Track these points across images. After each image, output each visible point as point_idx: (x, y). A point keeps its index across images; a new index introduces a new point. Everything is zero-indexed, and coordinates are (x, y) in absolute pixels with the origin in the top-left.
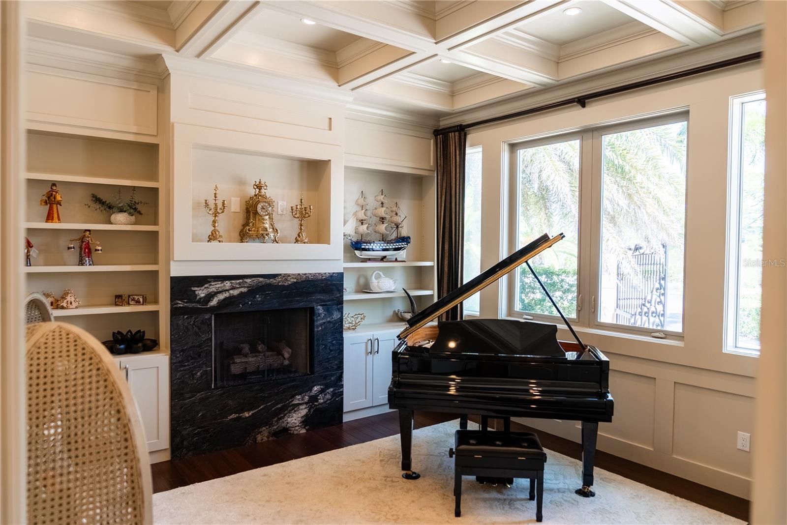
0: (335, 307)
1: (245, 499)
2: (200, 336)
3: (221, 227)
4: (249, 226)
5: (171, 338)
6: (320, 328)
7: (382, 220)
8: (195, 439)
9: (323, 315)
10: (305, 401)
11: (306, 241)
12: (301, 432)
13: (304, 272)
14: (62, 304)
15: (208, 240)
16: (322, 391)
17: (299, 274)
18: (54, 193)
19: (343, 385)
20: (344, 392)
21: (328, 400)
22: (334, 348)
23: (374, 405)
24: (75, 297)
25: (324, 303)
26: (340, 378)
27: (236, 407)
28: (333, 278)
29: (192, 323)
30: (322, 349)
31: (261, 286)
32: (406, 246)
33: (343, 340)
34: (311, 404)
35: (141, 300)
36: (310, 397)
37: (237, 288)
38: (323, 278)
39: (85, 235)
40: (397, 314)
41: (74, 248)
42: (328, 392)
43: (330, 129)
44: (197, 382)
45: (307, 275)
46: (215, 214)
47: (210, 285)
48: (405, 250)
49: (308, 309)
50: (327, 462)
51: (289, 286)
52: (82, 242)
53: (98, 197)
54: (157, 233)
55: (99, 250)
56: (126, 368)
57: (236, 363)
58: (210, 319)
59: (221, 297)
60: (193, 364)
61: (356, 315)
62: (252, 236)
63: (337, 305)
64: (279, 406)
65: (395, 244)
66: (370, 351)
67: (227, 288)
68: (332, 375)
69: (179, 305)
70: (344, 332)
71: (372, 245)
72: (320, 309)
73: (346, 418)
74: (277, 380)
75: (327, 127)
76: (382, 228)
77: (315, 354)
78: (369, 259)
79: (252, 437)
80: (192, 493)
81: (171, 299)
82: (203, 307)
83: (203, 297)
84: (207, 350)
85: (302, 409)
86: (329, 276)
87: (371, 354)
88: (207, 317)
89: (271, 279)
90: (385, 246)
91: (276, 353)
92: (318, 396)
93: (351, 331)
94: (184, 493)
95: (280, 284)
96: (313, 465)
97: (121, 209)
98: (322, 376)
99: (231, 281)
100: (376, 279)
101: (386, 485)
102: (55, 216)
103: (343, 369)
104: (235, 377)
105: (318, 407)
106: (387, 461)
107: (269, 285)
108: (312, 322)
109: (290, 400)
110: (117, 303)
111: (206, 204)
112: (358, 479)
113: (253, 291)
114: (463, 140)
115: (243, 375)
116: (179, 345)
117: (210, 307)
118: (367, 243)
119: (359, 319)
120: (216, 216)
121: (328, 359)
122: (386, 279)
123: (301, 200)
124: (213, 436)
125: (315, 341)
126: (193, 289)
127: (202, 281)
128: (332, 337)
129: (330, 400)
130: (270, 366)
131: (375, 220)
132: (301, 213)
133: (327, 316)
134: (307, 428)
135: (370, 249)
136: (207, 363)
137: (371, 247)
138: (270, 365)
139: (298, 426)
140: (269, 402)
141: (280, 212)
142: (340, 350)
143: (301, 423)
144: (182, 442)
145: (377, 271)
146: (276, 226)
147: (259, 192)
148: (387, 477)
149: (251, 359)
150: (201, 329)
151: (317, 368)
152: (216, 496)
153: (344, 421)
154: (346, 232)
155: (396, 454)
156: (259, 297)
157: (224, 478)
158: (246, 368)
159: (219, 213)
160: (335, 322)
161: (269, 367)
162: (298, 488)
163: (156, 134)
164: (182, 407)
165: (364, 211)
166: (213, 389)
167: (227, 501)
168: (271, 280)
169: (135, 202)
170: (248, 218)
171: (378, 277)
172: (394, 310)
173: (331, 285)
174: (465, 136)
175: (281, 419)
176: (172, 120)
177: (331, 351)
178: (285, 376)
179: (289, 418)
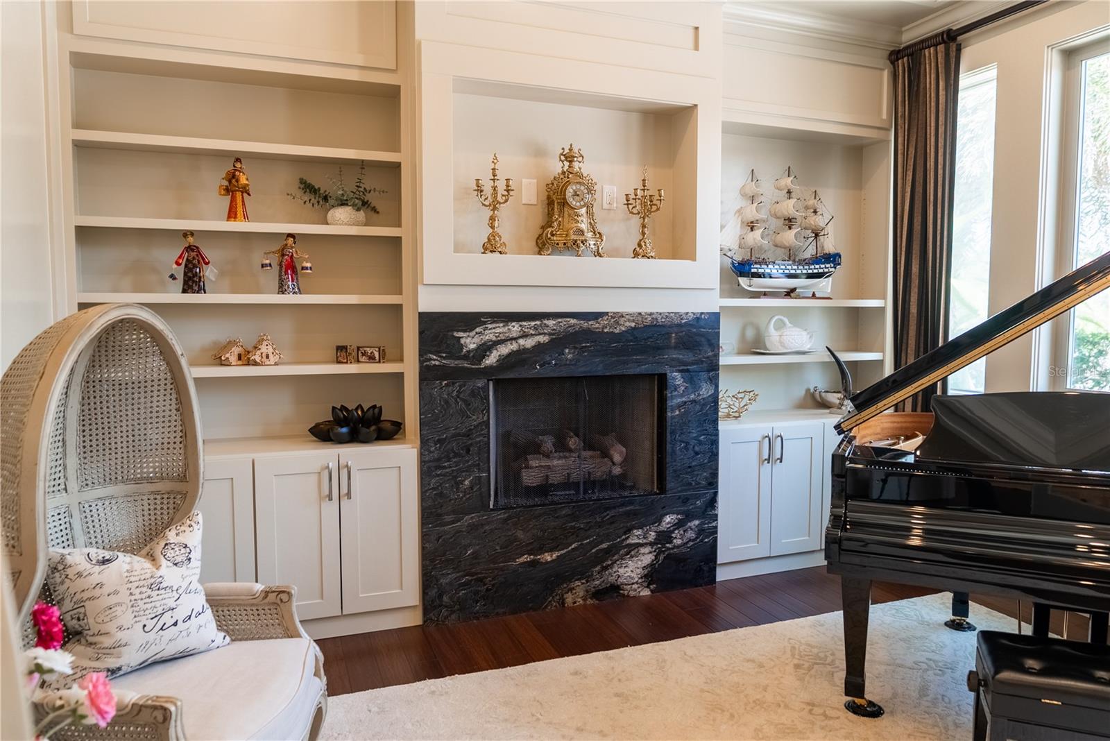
0: (704, 375)
1: (538, 719)
2: (468, 417)
3: (506, 230)
4: (553, 227)
5: (420, 419)
6: (677, 413)
7: (789, 222)
8: (461, 594)
9: (683, 388)
10: (650, 539)
11: (652, 254)
12: (641, 594)
13: (649, 311)
14: (253, 358)
15: (483, 251)
16: (679, 524)
17: (640, 314)
18: (237, 173)
19: (716, 515)
20: (719, 527)
21: (690, 540)
22: (702, 448)
23: (772, 555)
24: (274, 346)
25: (685, 368)
26: (712, 502)
27: (531, 543)
28: (702, 323)
29: (455, 394)
30: (680, 450)
31: (572, 334)
32: (833, 269)
33: (717, 435)
34: (659, 546)
35: (377, 355)
36: (659, 534)
37: (532, 335)
38: (683, 321)
39: (286, 245)
40: (813, 396)
41: (270, 265)
42: (690, 527)
43: (696, 48)
44: (464, 496)
45: (654, 316)
46: (495, 206)
47: (486, 329)
48: (830, 278)
49: (656, 377)
50: (691, 657)
51: (622, 334)
52: (283, 255)
53: (308, 182)
54: (399, 239)
55: (307, 268)
56: (347, 466)
57: (532, 468)
58: (486, 389)
59: (504, 350)
60: (456, 466)
61: (739, 393)
62: (558, 244)
63: (709, 371)
64: (604, 546)
65: (813, 267)
66: (767, 457)
67: (515, 335)
68: (697, 497)
69: (433, 362)
70: (719, 422)
71: (770, 266)
72: (677, 378)
73: (722, 575)
74: (601, 500)
75: (691, 44)
76: (789, 237)
77: (668, 459)
78: (765, 294)
79: (558, 597)
80: (447, 693)
81: (420, 351)
82: (473, 367)
83: (473, 350)
84: (480, 441)
85: (644, 554)
86: (693, 320)
87: (769, 462)
88: (480, 383)
89: (590, 321)
90: (793, 269)
91: (599, 452)
92: (673, 532)
93: (733, 421)
94: (433, 693)
95: (606, 331)
96: (664, 661)
97: (341, 200)
98: (680, 497)
99: (520, 323)
100: (776, 329)
101: (813, 723)
102: (240, 209)
103: (717, 487)
104: (530, 491)
105: (672, 551)
106: (810, 669)
107: (588, 332)
108: (662, 400)
109: (624, 537)
110: (340, 359)
111: (478, 186)
112: (754, 702)
113: (559, 341)
114: (953, 60)
115: (544, 489)
116: (434, 430)
117: (485, 367)
118: (760, 263)
119: (746, 400)
120: (494, 210)
121: (690, 467)
122: (794, 329)
123: (644, 180)
124: (491, 589)
125: (668, 434)
126: (456, 334)
127: (471, 321)
128: (699, 429)
129: (694, 540)
130: (589, 476)
131: (775, 223)
132: (644, 204)
133: (690, 390)
134: (652, 587)
135: (766, 275)
136: (481, 464)
137: (769, 271)
138: (589, 473)
139: (637, 583)
140: (587, 539)
141: (606, 206)
142: (712, 452)
143: (642, 578)
144: (440, 596)
145: (777, 315)
146: (599, 228)
147: (569, 167)
148: (813, 705)
149: (556, 462)
150: (469, 404)
151: (670, 484)
152: (488, 705)
153: (717, 580)
154: (723, 244)
155: (826, 656)
156: (569, 353)
157: (504, 669)
158: (547, 476)
159: (500, 203)
160: (704, 403)
161: (587, 476)
162: (636, 707)
163: (395, 68)
164: (440, 537)
165: (755, 205)
166: (492, 510)
167: (506, 720)
168: (590, 323)
169: (365, 189)
170: (550, 214)
171: (780, 326)
172: (806, 387)
173: (696, 334)
174: (959, 50)
175: (606, 568)
176: (418, 36)
177: (697, 453)
178: (615, 495)
179: (620, 567)
